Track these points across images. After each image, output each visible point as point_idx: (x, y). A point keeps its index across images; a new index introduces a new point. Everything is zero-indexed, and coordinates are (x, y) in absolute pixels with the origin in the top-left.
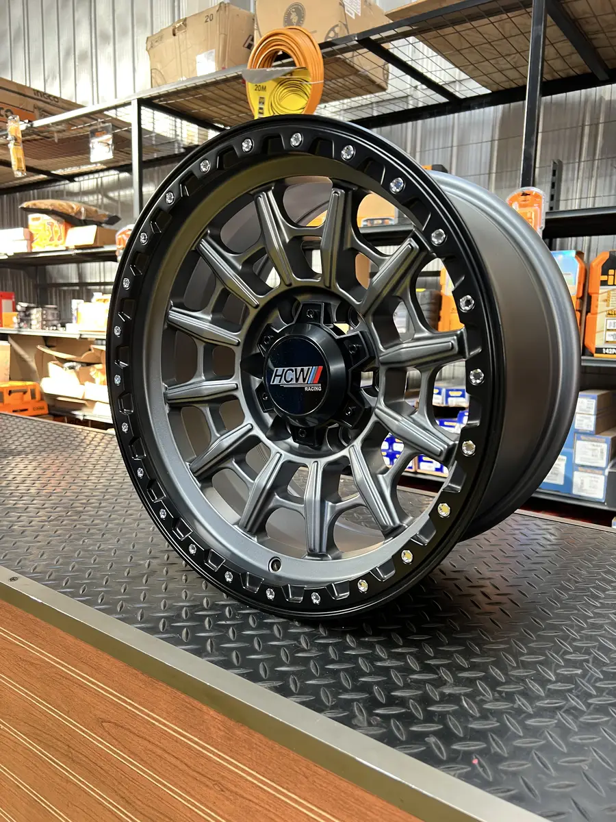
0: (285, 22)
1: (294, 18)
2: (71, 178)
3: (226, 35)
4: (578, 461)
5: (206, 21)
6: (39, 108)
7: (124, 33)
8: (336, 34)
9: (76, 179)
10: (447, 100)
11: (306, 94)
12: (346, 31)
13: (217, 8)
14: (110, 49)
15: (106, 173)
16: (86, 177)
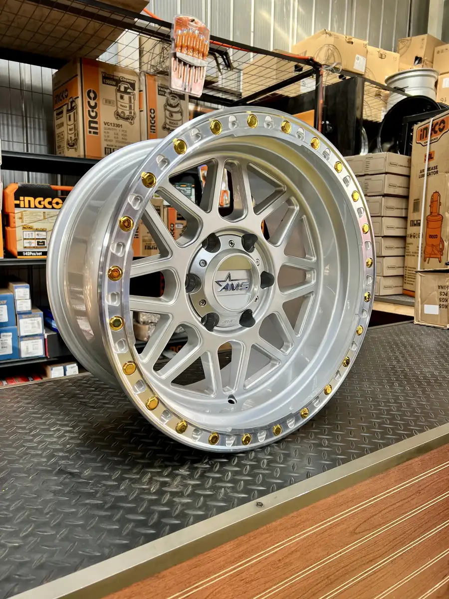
4: (23, 334)
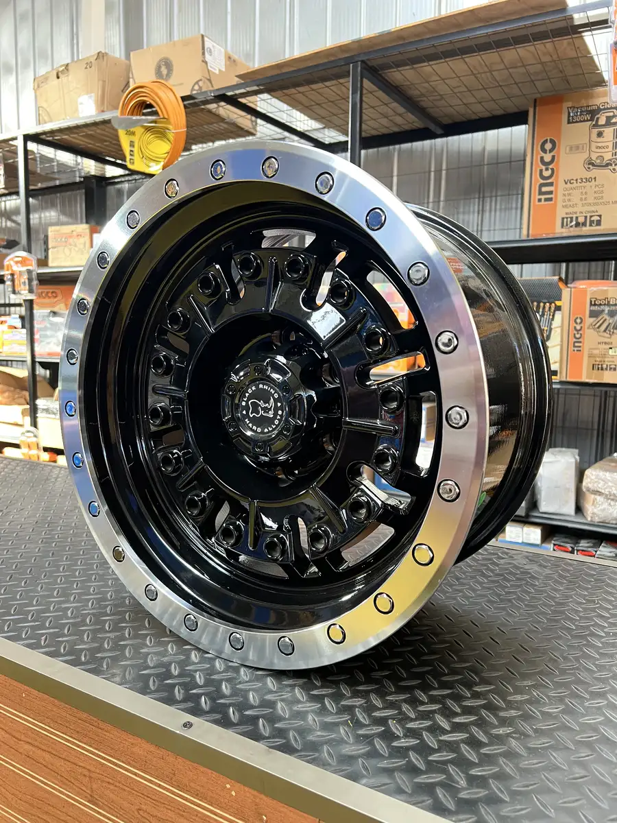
0: (156, 74)
1: (164, 71)
3: (104, 82)
5: (86, 68)
7: (26, 66)
8: (200, 88)
11: (169, 141)
12: (209, 84)
13: (96, 57)
14: (12, 79)
15: (9, 198)
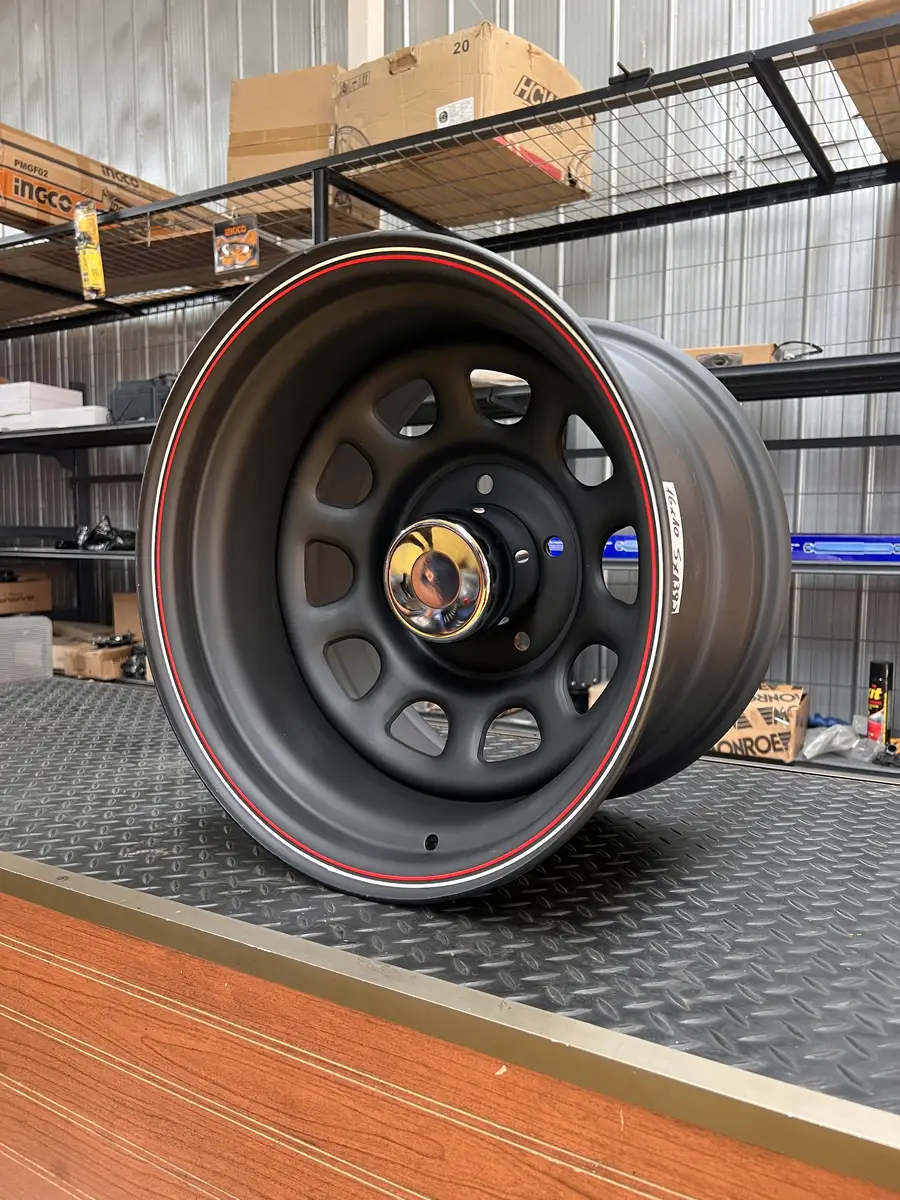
2: (135, 310)
6: (111, 196)
9: (145, 311)
10: (815, 174)
16: (162, 308)
